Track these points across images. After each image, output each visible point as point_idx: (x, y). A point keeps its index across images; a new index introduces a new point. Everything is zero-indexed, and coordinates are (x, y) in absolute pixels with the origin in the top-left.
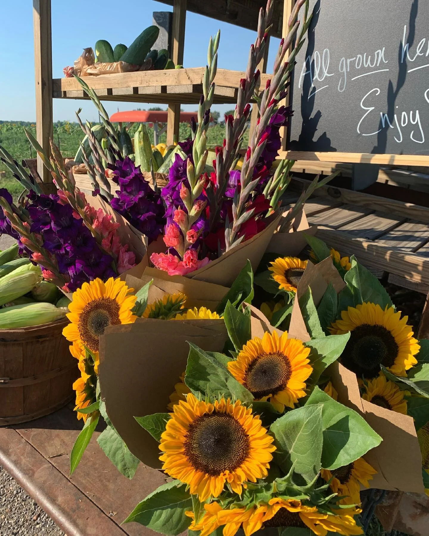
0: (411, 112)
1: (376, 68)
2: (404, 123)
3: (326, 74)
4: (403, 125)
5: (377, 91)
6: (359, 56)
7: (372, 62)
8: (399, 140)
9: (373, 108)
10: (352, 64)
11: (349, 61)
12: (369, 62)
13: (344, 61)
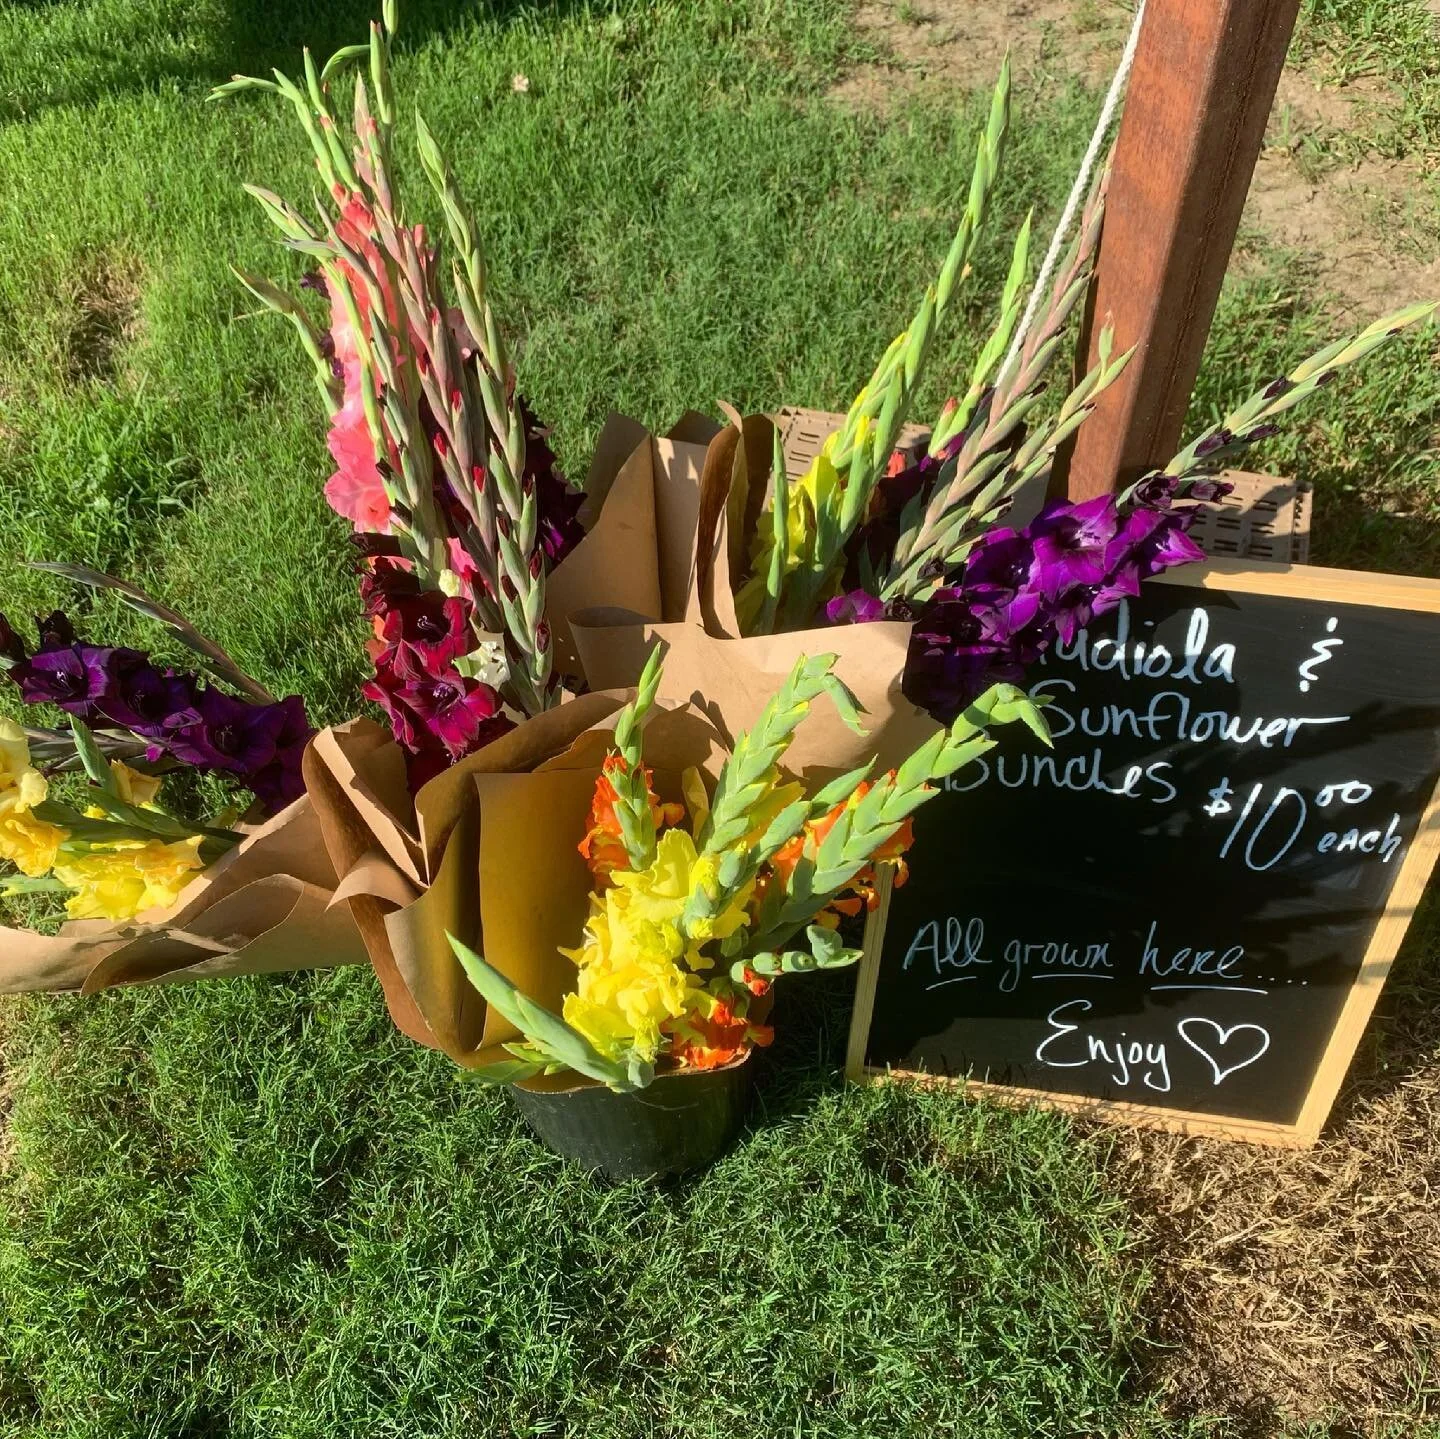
0: (1151, 1046)
1: (1086, 970)
2: (1135, 1058)
3: (972, 957)
4: (1131, 1061)
5: (1086, 1005)
6: (1050, 945)
7: (1080, 959)
8: (1123, 1080)
9: (1074, 1027)
10: (1036, 955)
11: (1028, 948)
12: (1073, 958)
13: (1018, 947)
